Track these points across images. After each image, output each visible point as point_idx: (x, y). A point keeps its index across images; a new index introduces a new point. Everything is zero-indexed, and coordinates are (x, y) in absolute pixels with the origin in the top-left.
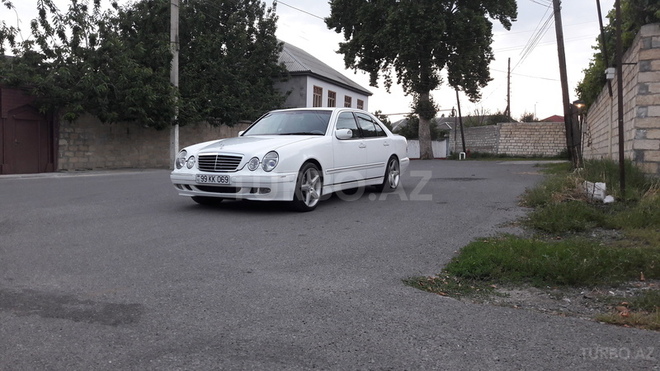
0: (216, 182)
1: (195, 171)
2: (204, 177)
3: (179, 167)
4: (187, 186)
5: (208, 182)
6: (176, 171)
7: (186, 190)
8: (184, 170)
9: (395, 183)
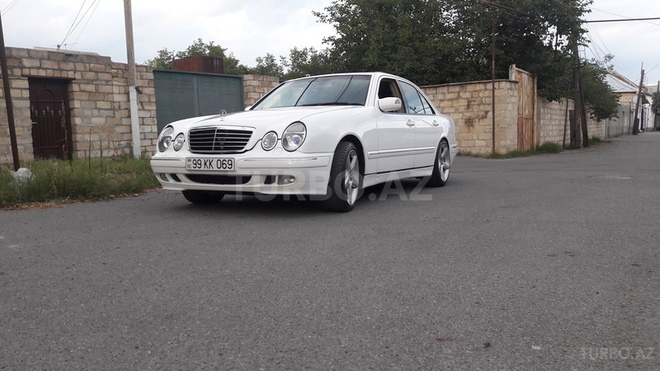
0: (215, 169)
1: (185, 153)
2: (197, 162)
3: (162, 149)
4: (175, 177)
5: (203, 170)
6: (158, 155)
7: (172, 181)
8: (170, 153)
9: (445, 176)
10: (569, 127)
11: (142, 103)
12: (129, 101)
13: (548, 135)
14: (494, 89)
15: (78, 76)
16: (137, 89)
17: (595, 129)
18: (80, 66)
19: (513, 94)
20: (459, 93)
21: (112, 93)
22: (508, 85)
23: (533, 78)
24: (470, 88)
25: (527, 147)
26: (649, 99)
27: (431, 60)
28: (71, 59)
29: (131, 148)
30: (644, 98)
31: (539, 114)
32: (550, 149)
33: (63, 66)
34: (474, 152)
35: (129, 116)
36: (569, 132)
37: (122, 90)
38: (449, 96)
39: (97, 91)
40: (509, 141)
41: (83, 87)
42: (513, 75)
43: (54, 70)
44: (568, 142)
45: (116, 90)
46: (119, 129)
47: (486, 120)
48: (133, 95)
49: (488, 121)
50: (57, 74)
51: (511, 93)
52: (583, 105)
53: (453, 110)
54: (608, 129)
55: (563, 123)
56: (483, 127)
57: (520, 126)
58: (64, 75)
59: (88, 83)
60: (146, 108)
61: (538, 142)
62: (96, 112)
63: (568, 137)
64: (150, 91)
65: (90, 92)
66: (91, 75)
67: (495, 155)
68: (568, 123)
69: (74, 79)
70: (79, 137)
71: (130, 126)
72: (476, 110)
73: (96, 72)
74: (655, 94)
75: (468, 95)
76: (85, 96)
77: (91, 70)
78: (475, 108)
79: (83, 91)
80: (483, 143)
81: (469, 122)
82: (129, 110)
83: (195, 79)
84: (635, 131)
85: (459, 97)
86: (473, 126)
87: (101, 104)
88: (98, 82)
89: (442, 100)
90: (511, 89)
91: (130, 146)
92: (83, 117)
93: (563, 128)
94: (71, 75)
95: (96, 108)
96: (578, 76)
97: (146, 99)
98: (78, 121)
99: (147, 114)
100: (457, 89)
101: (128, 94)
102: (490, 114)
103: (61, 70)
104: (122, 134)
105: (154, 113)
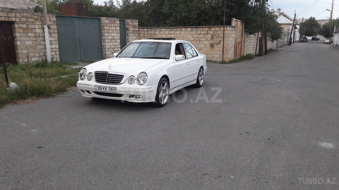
0: (108, 91)
1: (93, 83)
2: (100, 87)
3: (82, 79)
4: (88, 92)
5: (102, 90)
6: (80, 81)
8: (86, 81)
9: (201, 82)
10: (258, 45)
11: (50, 33)
12: (44, 32)
13: (248, 51)
14: (224, 30)
15: (17, 20)
16: (48, 26)
17: (270, 45)
18: (18, 15)
19: (233, 33)
20: (208, 31)
21: (35, 29)
22: (231, 28)
23: (243, 23)
24: (213, 29)
25: (238, 57)
26: (298, 27)
27: (195, 12)
28: (14, 11)
29: (46, 56)
30: (295, 26)
31: (244, 40)
32: (249, 57)
33: (10, 15)
34: (214, 60)
35: (44, 40)
36: (258, 47)
37: (40, 27)
38: (203, 32)
39: (28, 28)
40: (230, 55)
41: (20, 25)
42: (233, 24)
43: (5, 17)
44: (258, 52)
45: (37, 27)
46: (39, 47)
47: (220, 45)
48: (46, 29)
49: (221, 45)
50: (7, 19)
51: (232, 32)
52: (265, 34)
53: (205, 39)
54: (277, 44)
55: (256, 43)
56: (218, 48)
57: (235, 48)
58: (10, 20)
59: (23, 24)
60: (52, 36)
61: (244, 54)
62: (27, 38)
63: (258, 50)
64: (54, 27)
65: (24, 28)
66: (24, 20)
67: (223, 62)
68: (258, 43)
69: (16, 22)
70: (19, 51)
71: (45, 45)
72: (216, 40)
73: (27, 18)
74: (301, 24)
75: (212, 32)
76: (21, 30)
77: (24, 17)
78: (215, 39)
79: (20, 28)
80: (218, 56)
81: (212, 46)
82: (44, 37)
83: (76, 20)
84: (290, 43)
85: (208, 33)
86: (214, 47)
87: (30, 34)
88: (28, 23)
89: (199, 34)
90: (232, 30)
91: (45, 55)
92: (21, 41)
93: (255, 46)
94: (14, 19)
95: (27, 36)
96: (264, 20)
97: (52, 31)
98: (18, 43)
99: (53, 39)
100: (207, 29)
101: (43, 29)
102: (222, 42)
103: (9, 17)
104: (41, 49)
105: (56, 38)
